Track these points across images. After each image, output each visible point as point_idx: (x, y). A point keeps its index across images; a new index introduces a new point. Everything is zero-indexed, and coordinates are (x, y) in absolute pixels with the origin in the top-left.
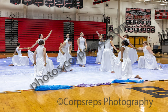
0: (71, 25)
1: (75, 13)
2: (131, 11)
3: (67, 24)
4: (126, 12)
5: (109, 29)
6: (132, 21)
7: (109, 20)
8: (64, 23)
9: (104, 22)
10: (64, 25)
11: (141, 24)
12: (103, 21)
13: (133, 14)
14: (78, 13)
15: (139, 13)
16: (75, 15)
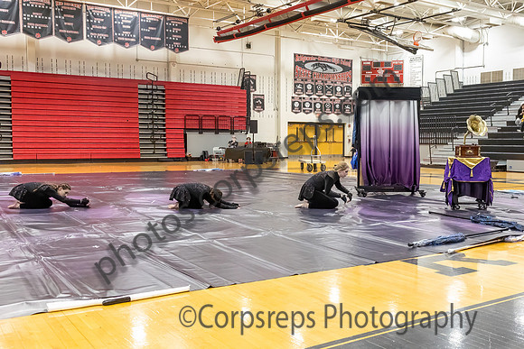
0: (158, 92)
1: (168, 63)
2: (307, 62)
3: (147, 89)
4: (296, 64)
5: (255, 105)
6: (309, 87)
7: (255, 81)
8: (140, 86)
9: (242, 87)
10: (140, 92)
11: (329, 93)
12: (240, 85)
13: (311, 68)
14: (174, 62)
15: (326, 66)
16: (168, 66)
